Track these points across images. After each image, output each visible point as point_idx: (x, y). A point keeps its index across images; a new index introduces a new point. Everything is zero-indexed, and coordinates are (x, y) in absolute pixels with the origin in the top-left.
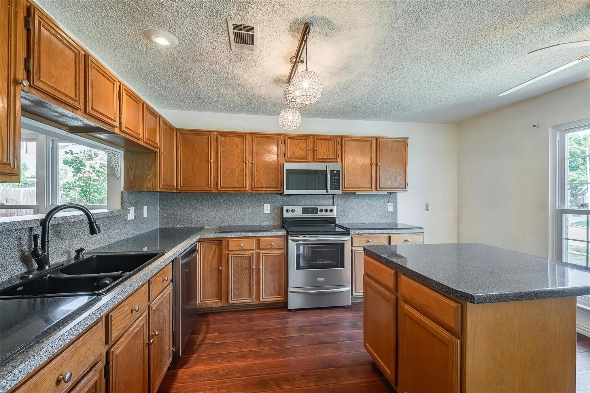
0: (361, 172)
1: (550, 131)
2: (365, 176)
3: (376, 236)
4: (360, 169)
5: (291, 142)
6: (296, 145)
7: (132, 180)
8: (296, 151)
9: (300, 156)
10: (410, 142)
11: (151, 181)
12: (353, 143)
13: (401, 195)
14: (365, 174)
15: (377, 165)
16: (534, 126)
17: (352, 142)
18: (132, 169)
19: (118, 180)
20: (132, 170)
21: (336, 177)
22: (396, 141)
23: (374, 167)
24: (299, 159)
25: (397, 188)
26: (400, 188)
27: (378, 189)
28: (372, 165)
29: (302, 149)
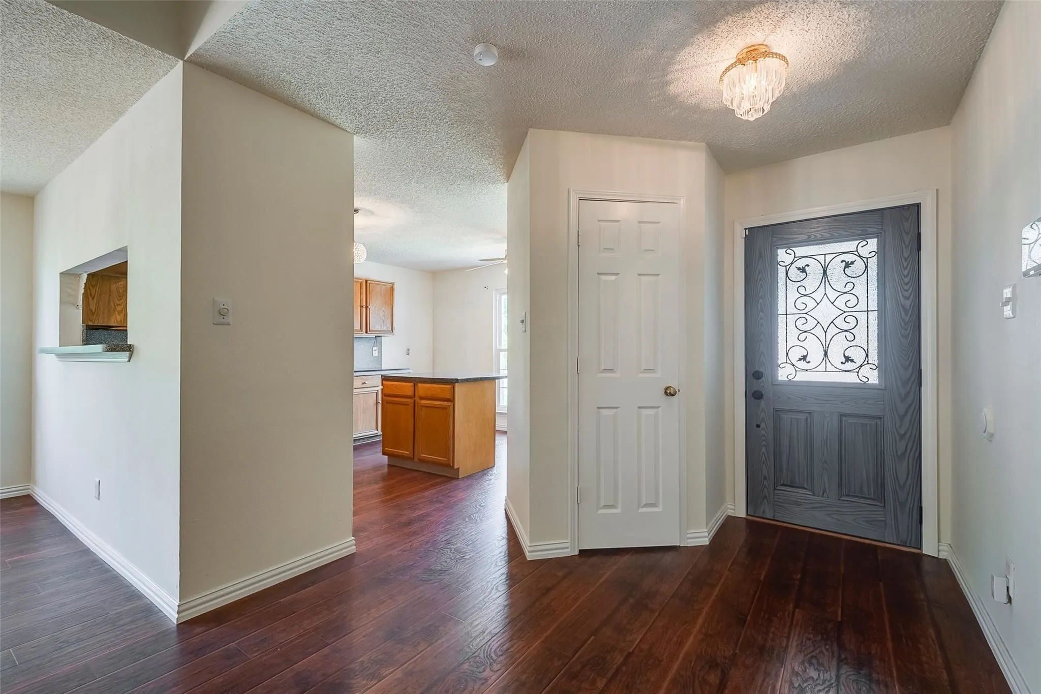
1: (494, 292)
3: (372, 378)
7: (94, 311)
10: (396, 287)
11: (122, 313)
13: (386, 340)
15: (367, 307)
16: (485, 287)
18: (94, 296)
19: (78, 310)
20: (93, 299)
22: (384, 285)
23: (364, 309)
25: (384, 331)
26: (388, 331)
27: (368, 332)
28: (362, 307)
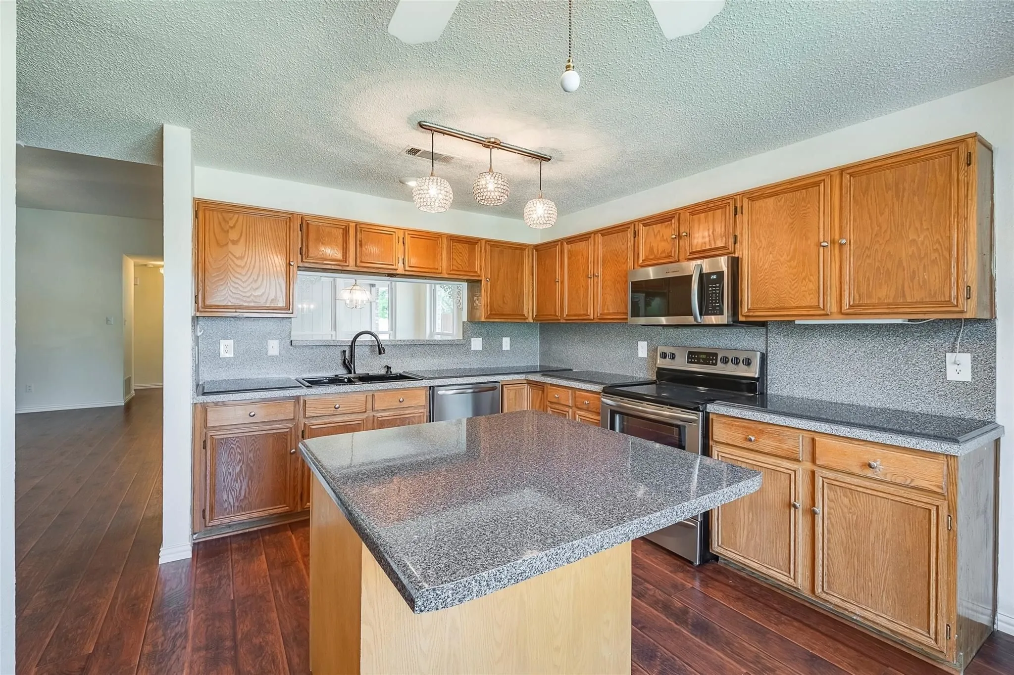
0: (795, 268)
2: (804, 279)
4: (789, 261)
5: (648, 230)
6: (654, 235)
8: (655, 245)
9: (661, 253)
12: (771, 201)
14: (804, 274)
17: (767, 200)
21: (716, 287)
24: (660, 258)
28: (821, 246)
29: (664, 240)
